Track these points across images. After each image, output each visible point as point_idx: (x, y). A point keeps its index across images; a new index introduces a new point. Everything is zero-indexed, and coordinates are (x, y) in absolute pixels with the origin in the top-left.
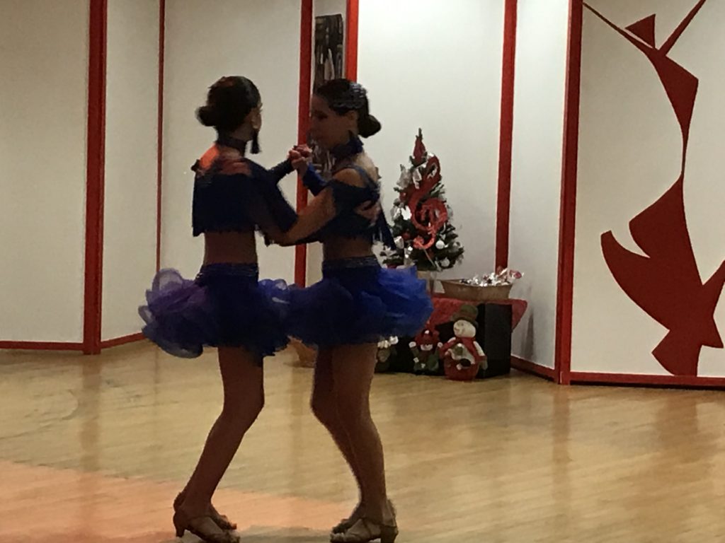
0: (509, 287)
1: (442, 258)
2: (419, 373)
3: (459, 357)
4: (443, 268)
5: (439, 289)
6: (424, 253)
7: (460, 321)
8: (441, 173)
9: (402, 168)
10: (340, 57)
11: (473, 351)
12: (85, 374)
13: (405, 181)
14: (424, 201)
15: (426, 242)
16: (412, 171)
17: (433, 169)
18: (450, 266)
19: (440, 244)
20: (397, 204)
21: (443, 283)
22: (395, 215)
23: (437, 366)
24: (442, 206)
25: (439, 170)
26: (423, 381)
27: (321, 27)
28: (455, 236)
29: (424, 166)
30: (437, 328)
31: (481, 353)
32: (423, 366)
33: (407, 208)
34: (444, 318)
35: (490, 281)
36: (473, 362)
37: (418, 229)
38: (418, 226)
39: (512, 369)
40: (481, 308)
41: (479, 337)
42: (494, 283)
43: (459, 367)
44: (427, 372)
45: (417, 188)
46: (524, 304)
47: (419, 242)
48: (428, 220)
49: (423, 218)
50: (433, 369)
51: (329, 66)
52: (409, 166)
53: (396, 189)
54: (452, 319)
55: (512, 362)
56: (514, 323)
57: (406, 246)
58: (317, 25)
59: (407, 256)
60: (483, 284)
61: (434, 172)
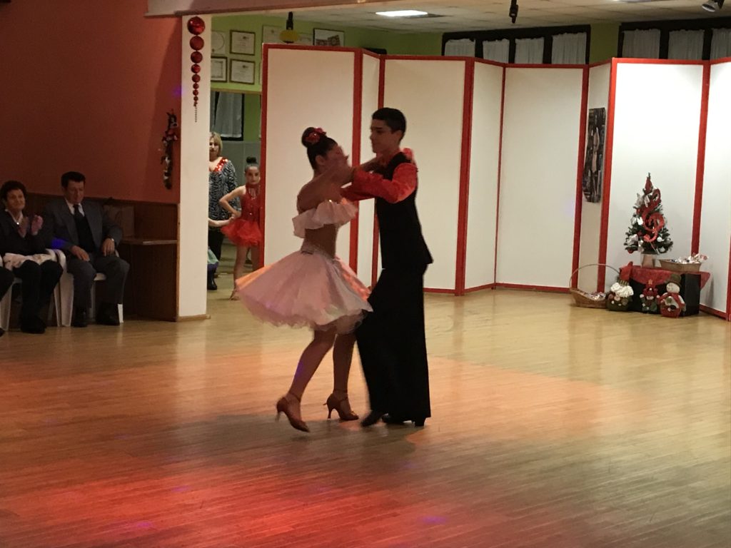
0: (700, 265)
1: (660, 247)
2: (645, 312)
3: (670, 304)
4: (661, 253)
5: (658, 265)
6: (650, 245)
7: (671, 284)
8: (661, 198)
9: (638, 195)
10: (603, 132)
11: (678, 301)
12: (456, 306)
13: (640, 203)
14: (650, 214)
15: (652, 237)
16: (644, 197)
17: (656, 196)
18: (665, 252)
19: (660, 239)
20: (635, 216)
21: (662, 262)
22: (633, 223)
23: (656, 309)
24: (661, 217)
25: (660, 197)
26: (648, 317)
27: (592, 115)
28: (668, 235)
29: (651, 194)
30: (656, 287)
31: (683, 302)
32: (648, 308)
33: (641, 218)
34: (661, 282)
35: (688, 261)
36: (677, 306)
37: (647, 231)
38: (647, 228)
39: (700, 312)
40: (683, 276)
41: (681, 293)
42: (691, 262)
43: (669, 309)
44: (651, 312)
45: (647, 206)
46: (708, 275)
47: (647, 238)
48: (652, 225)
49: (650, 224)
50: (654, 310)
51: (596, 138)
52: (642, 194)
53: (635, 207)
54: (665, 282)
55: (700, 308)
56: (702, 285)
57: (639, 240)
58: (590, 114)
59: (640, 246)
60: (685, 263)
61: (657, 198)
